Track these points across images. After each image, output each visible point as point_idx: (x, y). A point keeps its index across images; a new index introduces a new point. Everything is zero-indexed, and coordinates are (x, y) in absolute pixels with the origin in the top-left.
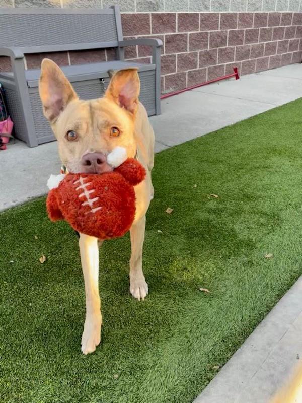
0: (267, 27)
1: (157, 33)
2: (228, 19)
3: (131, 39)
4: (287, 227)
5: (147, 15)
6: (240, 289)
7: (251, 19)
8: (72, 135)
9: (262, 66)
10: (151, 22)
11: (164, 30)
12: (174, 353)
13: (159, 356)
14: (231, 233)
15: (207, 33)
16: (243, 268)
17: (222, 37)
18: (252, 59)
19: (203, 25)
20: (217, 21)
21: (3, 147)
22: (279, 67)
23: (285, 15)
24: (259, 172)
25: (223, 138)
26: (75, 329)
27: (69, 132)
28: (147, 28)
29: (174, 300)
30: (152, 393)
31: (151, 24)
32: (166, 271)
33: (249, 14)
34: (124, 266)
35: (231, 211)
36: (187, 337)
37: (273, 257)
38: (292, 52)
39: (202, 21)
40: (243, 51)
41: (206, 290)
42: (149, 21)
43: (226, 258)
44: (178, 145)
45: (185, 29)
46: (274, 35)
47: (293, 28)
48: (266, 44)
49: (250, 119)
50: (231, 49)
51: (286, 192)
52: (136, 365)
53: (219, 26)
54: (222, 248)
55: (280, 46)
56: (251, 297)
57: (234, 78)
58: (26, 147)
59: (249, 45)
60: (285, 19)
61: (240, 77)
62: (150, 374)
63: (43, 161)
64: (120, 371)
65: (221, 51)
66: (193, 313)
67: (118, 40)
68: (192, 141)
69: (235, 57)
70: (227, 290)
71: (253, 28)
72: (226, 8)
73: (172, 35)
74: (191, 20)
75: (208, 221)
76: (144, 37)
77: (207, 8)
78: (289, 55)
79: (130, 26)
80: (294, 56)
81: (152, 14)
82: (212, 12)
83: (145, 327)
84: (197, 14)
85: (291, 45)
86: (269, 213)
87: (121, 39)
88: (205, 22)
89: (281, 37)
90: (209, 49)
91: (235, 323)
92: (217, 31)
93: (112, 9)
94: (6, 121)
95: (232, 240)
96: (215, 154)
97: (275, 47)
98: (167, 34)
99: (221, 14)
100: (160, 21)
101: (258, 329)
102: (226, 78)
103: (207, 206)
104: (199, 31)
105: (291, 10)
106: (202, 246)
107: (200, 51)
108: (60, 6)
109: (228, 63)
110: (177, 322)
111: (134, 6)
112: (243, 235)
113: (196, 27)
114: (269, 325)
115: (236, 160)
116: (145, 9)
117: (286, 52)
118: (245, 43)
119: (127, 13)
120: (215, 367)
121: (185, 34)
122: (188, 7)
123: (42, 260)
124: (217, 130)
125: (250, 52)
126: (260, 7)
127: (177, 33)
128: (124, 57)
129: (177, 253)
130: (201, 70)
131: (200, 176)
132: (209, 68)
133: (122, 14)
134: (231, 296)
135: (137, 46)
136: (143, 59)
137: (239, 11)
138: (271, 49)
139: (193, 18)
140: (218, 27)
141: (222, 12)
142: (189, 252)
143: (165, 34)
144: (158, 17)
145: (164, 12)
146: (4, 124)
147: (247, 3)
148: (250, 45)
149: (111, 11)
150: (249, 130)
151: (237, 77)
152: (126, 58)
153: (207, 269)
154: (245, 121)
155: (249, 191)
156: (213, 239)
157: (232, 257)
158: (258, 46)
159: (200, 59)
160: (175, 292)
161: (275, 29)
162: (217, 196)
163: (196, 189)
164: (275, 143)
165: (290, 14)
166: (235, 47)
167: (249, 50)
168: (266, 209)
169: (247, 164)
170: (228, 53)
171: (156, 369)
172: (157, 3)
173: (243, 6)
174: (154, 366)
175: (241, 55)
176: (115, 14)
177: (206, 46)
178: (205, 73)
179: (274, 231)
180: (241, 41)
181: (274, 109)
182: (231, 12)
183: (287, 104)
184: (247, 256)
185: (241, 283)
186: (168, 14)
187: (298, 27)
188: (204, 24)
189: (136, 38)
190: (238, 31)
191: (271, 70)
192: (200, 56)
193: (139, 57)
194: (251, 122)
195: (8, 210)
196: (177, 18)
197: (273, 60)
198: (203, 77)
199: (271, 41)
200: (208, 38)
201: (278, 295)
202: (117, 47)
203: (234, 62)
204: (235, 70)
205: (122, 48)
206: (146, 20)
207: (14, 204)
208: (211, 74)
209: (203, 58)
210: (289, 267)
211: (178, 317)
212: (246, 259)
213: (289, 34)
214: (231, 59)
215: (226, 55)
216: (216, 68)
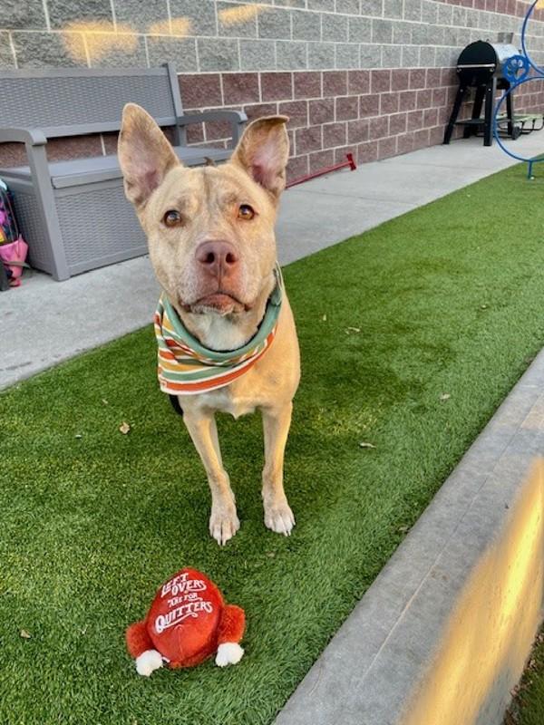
0: (391, 92)
1: (232, 103)
2: (334, 81)
3: (193, 114)
4: (463, 361)
5: (217, 76)
6: (415, 440)
7: (367, 79)
8: (173, 218)
9: (387, 151)
10: (222, 85)
11: (242, 99)
12: (344, 521)
13: (323, 527)
14: (388, 374)
15: (305, 103)
16: (413, 416)
17: (326, 108)
18: (374, 141)
19: (299, 91)
20: (318, 83)
21: (14, 283)
22: (412, 151)
23: (416, 72)
24: (412, 295)
25: (350, 254)
26: (199, 508)
27: (168, 213)
28: (216, 96)
29: (328, 461)
30: (326, 567)
31: (222, 91)
32: (308, 428)
33: (362, 72)
34: (248, 426)
35: (383, 347)
36: (356, 501)
37: (452, 397)
38: (429, 128)
39: (296, 83)
40: (359, 127)
41: (369, 445)
42: (219, 85)
43: (387, 404)
44: (287, 266)
45: (273, 97)
46: (402, 104)
47: (428, 92)
48: (391, 117)
49: (383, 225)
50: (341, 125)
51: (453, 318)
52: (295, 540)
53: (322, 92)
54: (380, 393)
55: (410, 119)
56: (433, 447)
57: (349, 169)
58: (52, 281)
59: (366, 118)
60: (416, 78)
61: (357, 167)
62: (317, 548)
63: (85, 299)
64: (274, 550)
65: (327, 128)
66: (357, 474)
67: (175, 115)
68: (305, 259)
69: (347, 138)
70: (397, 443)
71: (370, 94)
72: (330, 65)
73: (253, 106)
74: (280, 82)
75: (353, 363)
76: (213, 110)
77: (302, 64)
78: (425, 132)
79: (192, 94)
80: (432, 135)
81: (223, 75)
82: (310, 71)
83: (296, 496)
84: (289, 74)
85: (426, 118)
86: (435, 345)
87: (180, 113)
88: (301, 85)
89: (411, 105)
90: (309, 126)
91: (417, 478)
92: (318, 99)
93: (164, 69)
94: (17, 242)
95: (391, 383)
96: (343, 274)
97: (404, 121)
98: (247, 105)
99: (324, 73)
100: (236, 85)
101: (448, 482)
102: (337, 169)
103: (345, 342)
104: (293, 100)
105: (424, 65)
106: (352, 393)
107: (296, 129)
108: (86, 66)
109: (338, 147)
110: (339, 486)
111: (195, 63)
112: (405, 375)
113: (288, 95)
114: (463, 475)
115: (377, 282)
116: (213, 69)
117: (421, 127)
118: (361, 117)
119: (186, 73)
120: (401, 529)
121: (273, 105)
122: (275, 63)
123: (125, 429)
124: (338, 242)
125: (369, 129)
126: (379, 61)
127: (261, 103)
128: (185, 139)
129: (318, 404)
130: (300, 158)
131: (328, 305)
132: (311, 155)
133: (179, 76)
134: (404, 449)
135: (203, 123)
136: (212, 144)
137: (349, 68)
138: (398, 124)
139: (282, 80)
140: (320, 93)
141: (324, 70)
142: (335, 402)
143: (244, 105)
144: (232, 79)
145: (240, 72)
146: (14, 247)
147: (359, 57)
148: (369, 118)
149: (163, 72)
150: (384, 239)
151: (353, 167)
152: (189, 142)
153: (365, 421)
154: (376, 228)
155: (401, 320)
156: (364, 385)
157: (396, 403)
158: (380, 120)
159: (297, 141)
160: (327, 452)
161: (402, 94)
162: (358, 330)
163: (326, 322)
164: (425, 255)
165: (422, 72)
166: (347, 122)
167: (367, 127)
168: (430, 341)
169: (393, 286)
170: (336, 131)
171: (323, 540)
172: (229, 58)
173: (354, 61)
174: (318, 538)
175: (356, 134)
176: (169, 76)
177: (304, 121)
178: (306, 162)
179: (446, 367)
180: (355, 113)
181: (415, 210)
182: (338, 70)
183: (433, 202)
184: (415, 400)
185: (414, 433)
186: (247, 74)
187: (435, 91)
188: (299, 88)
189: (202, 112)
190: (349, 99)
191: (402, 157)
192: (297, 137)
193: (208, 140)
194: (386, 228)
195: (49, 368)
196: (259, 79)
197: (403, 141)
198: (304, 168)
199: (398, 113)
200: (306, 110)
201: (467, 442)
202: (174, 126)
203: (346, 146)
204: (350, 157)
205: (182, 126)
206: (214, 83)
207: (58, 360)
208: (315, 164)
209: (300, 140)
210: (475, 407)
211: (338, 480)
212: (415, 403)
213: (423, 102)
214: (342, 142)
215: (335, 135)
216: (321, 154)
